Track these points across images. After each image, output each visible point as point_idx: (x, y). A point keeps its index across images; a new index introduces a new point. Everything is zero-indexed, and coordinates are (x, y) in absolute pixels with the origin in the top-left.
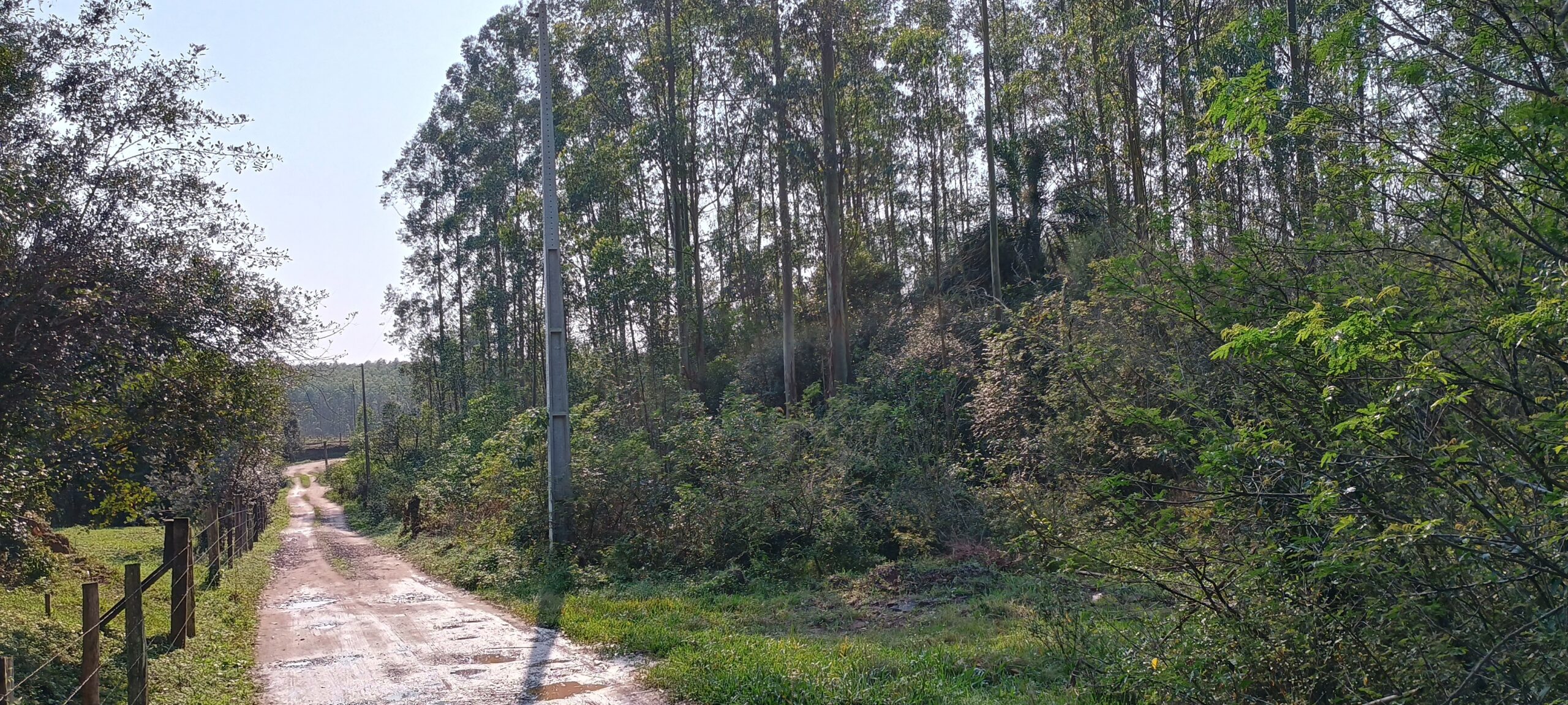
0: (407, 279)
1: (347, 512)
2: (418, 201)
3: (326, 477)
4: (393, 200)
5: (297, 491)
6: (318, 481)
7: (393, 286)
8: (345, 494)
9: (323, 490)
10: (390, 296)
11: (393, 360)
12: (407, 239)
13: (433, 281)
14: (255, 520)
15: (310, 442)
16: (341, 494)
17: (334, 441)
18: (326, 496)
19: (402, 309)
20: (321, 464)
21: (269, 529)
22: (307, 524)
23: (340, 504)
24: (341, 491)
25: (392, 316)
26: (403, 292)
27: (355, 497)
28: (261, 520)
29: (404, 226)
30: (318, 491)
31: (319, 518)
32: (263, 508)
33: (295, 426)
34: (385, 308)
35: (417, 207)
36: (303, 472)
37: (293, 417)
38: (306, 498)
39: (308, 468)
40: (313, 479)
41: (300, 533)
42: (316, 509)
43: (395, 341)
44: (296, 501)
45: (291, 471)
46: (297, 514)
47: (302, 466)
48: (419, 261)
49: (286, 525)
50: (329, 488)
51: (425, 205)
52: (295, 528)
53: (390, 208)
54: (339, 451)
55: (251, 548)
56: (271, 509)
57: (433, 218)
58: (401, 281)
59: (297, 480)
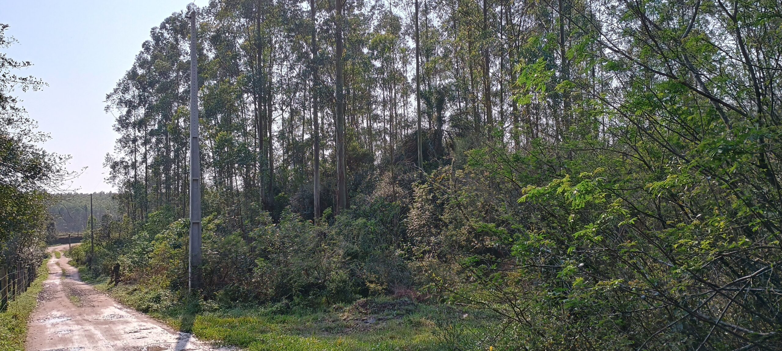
0: (118, 150)
1: (80, 271)
2: (124, 110)
3: (69, 253)
4: (111, 109)
5: (53, 260)
6: (65, 255)
7: (110, 154)
8: (79, 262)
9: (68, 259)
10: (108, 159)
11: (109, 192)
12: (118, 130)
13: (132, 152)
14: (29, 275)
15: (61, 234)
16: (77, 262)
17: (74, 234)
18: (69, 263)
19: (114, 166)
20: (67, 246)
21: (37, 280)
22: (58, 278)
23: (76, 267)
24: (77, 260)
25: (109, 169)
26: (115, 157)
27: (85, 263)
28: (32, 275)
29: (117, 123)
30: (64, 261)
31: (65, 274)
32: (34, 269)
33: (53, 226)
34: (105, 165)
35: (124, 113)
36: (57, 250)
37: (52, 222)
38: (58, 264)
39: (60, 248)
40: (62, 254)
41: (54, 282)
42: (63, 270)
43: (110, 182)
44: (52, 265)
45: (50, 249)
46: (52, 272)
47: (56, 247)
48: (124, 142)
49: (46, 278)
50: (71, 259)
51: (129, 112)
52: (51, 279)
53: (109, 113)
54: (77, 239)
55: (26, 290)
56: (38, 270)
57: (132, 119)
58: (114, 151)
59: (53, 254)
